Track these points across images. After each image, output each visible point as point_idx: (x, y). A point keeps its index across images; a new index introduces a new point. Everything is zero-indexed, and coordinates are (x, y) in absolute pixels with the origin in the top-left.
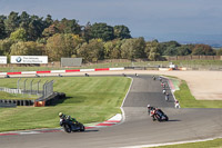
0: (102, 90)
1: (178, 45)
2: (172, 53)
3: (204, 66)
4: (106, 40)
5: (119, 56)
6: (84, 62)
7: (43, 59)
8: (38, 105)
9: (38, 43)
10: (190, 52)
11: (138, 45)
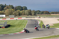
0: (20, 24)
1: (40, 11)
2: (38, 14)
3: (47, 17)
4: (21, 10)
5: (24, 15)
6: (15, 16)
7: (4, 16)
8: (3, 28)
9: (3, 11)
10: (43, 13)
11: (29, 11)
